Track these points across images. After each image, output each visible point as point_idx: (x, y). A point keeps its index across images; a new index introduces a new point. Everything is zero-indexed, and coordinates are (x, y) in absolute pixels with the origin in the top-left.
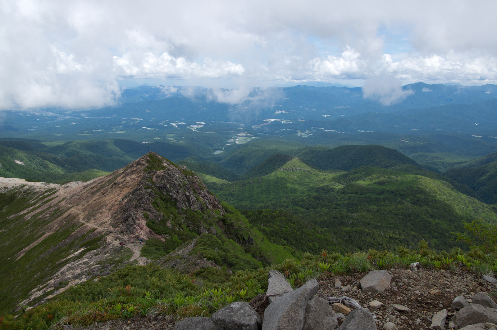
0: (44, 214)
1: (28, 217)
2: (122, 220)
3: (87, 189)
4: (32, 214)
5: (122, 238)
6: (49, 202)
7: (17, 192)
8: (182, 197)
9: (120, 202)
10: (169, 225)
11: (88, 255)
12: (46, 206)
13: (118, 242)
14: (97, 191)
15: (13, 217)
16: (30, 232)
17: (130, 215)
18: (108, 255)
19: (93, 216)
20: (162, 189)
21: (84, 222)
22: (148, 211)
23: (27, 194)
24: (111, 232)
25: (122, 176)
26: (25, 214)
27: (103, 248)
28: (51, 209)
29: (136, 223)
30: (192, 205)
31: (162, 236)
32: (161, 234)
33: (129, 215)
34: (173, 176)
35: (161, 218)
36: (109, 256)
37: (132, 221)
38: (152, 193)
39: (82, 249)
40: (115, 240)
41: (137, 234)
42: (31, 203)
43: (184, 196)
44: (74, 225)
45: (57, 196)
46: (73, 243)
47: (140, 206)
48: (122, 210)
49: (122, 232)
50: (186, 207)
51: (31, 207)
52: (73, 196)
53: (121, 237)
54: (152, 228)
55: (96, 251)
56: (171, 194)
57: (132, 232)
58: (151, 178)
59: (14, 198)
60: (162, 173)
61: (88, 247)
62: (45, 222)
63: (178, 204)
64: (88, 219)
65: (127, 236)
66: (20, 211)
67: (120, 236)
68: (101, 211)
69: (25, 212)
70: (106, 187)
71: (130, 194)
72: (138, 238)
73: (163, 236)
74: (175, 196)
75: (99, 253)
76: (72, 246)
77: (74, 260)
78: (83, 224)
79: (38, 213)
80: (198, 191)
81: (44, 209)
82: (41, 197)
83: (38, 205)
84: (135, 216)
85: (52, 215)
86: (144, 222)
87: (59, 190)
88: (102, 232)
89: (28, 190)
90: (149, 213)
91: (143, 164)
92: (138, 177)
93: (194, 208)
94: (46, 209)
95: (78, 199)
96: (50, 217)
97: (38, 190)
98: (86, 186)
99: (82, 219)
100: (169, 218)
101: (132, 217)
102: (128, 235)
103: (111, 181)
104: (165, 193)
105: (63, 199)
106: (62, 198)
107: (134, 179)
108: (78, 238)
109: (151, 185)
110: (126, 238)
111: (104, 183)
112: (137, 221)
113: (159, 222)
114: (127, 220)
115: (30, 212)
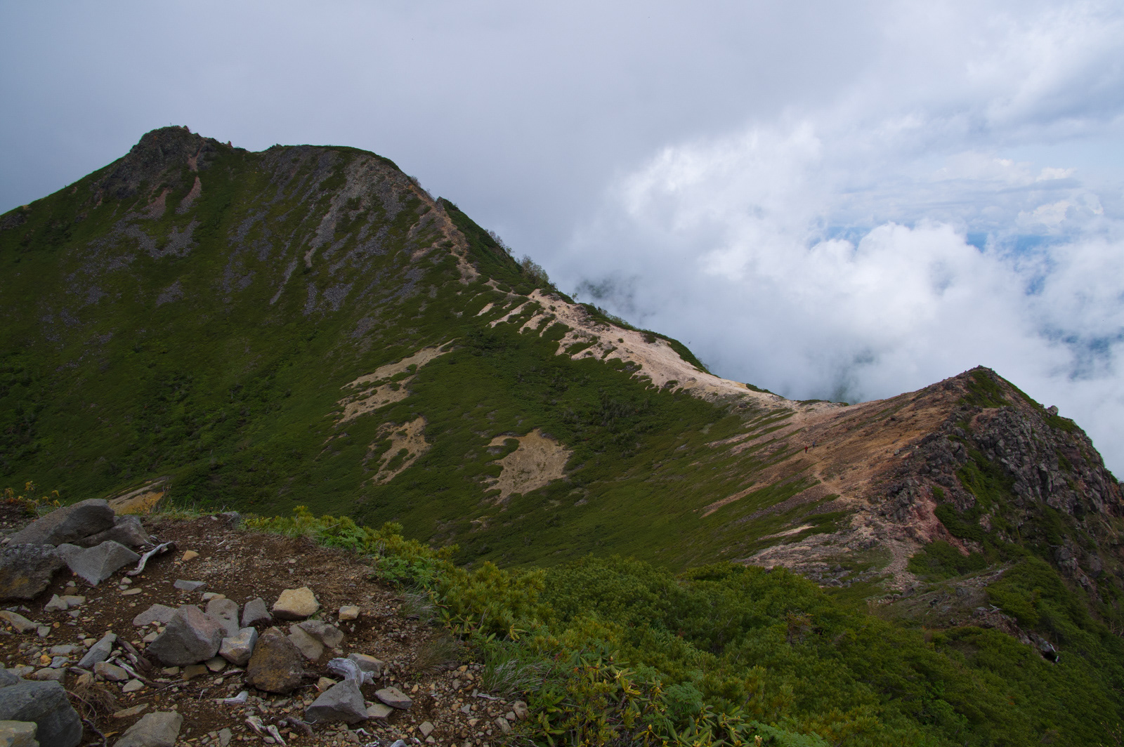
0: (763, 449)
1: (737, 450)
2: (889, 491)
3: (842, 419)
4: (743, 446)
5: (881, 526)
6: (775, 432)
7: (730, 404)
8: (1029, 473)
9: (895, 455)
10: (984, 521)
11: (811, 539)
12: (768, 437)
13: (871, 529)
14: (858, 427)
15: (716, 445)
16: (733, 476)
17: (905, 485)
18: (847, 549)
19: (839, 472)
20: (987, 448)
21: (820, 478)
22: (945, 485)
23: (744, 411)
24: (863, 509)
25: (912, 405)
26: (734, 444)
27: (841, 534)
28: (775, 444)
29: (914, 503)
30: (1050, 495)
31: (963, 541)
32: (962, 537)
33: (903, 484)
34: (1016, 424)
35: (969, 506)
36: (848, 553)
37: (906, 497)
38: (960, 451)
39: (806, 527)
40: (867, 526)
41: (910, 525)
42: (747, 427)
43: (1035, 471)
44: (803, 480)
45: (790, 424)
46: (792, 511)
47: (930, 472)
48: (893, 471)
49: (883, 514)
50: (1035, 495)
51: (746, 433)
52: (816, 427)
53: (879, 523)
54: (944, 520)
55: (827, 535)
56: (1003, 460)
57: (902, 520)
58: (967, 420)
59: (724, 413)
60: (993, 413)
61: (817, 526)
62: (760, 464)
63: (1017, 486)
64: (828, 475)
65: (890, 523)
66: (727, 437)
67: (877, 520)
68: (854, 465)
69: (735, 440)
70: (875, 421)
71: (917, 444)
72: (910, 533)
73: (965, 542)
74: (1012, 466)
75: (832, 541)
76: (790, 517)
77: (786, 542)
78: (818, 482)
79: (752, 448)
80: (1077, 467)
81: (765, 441)
82: (765, 419)
83: (757, 432)
84: (915, 490)
85: (774, 454)
86: (930, 506)
87: (797, 412)
88: (848, 504)
89: (748, 403)
90: (945, 489)
91: (957, 390)
92: (942, 413)
93: (1055, 503)
94: (767, 443)
95: (822, 435)
96: (770, 457)
97: (762, 406)
98: (842, 415)
99: (819, 472)
100: (988, 509)
101: (908, 489)
102: (894, 523)
103: (887, 412)
104: (990, 457)
105: (797, 431)
106: (796, 429)
107: (931, 416)
108: (803, 505)
109: (962, 434)
110: (887, 526)
111: (873, 414)
112: (918, 502)
113: (965, 511)
114: (897, 493)
115: (742, 443)
